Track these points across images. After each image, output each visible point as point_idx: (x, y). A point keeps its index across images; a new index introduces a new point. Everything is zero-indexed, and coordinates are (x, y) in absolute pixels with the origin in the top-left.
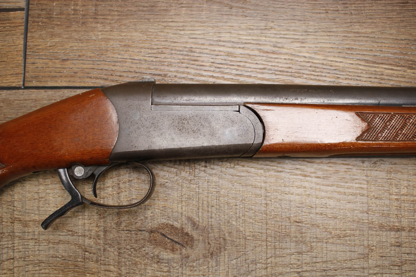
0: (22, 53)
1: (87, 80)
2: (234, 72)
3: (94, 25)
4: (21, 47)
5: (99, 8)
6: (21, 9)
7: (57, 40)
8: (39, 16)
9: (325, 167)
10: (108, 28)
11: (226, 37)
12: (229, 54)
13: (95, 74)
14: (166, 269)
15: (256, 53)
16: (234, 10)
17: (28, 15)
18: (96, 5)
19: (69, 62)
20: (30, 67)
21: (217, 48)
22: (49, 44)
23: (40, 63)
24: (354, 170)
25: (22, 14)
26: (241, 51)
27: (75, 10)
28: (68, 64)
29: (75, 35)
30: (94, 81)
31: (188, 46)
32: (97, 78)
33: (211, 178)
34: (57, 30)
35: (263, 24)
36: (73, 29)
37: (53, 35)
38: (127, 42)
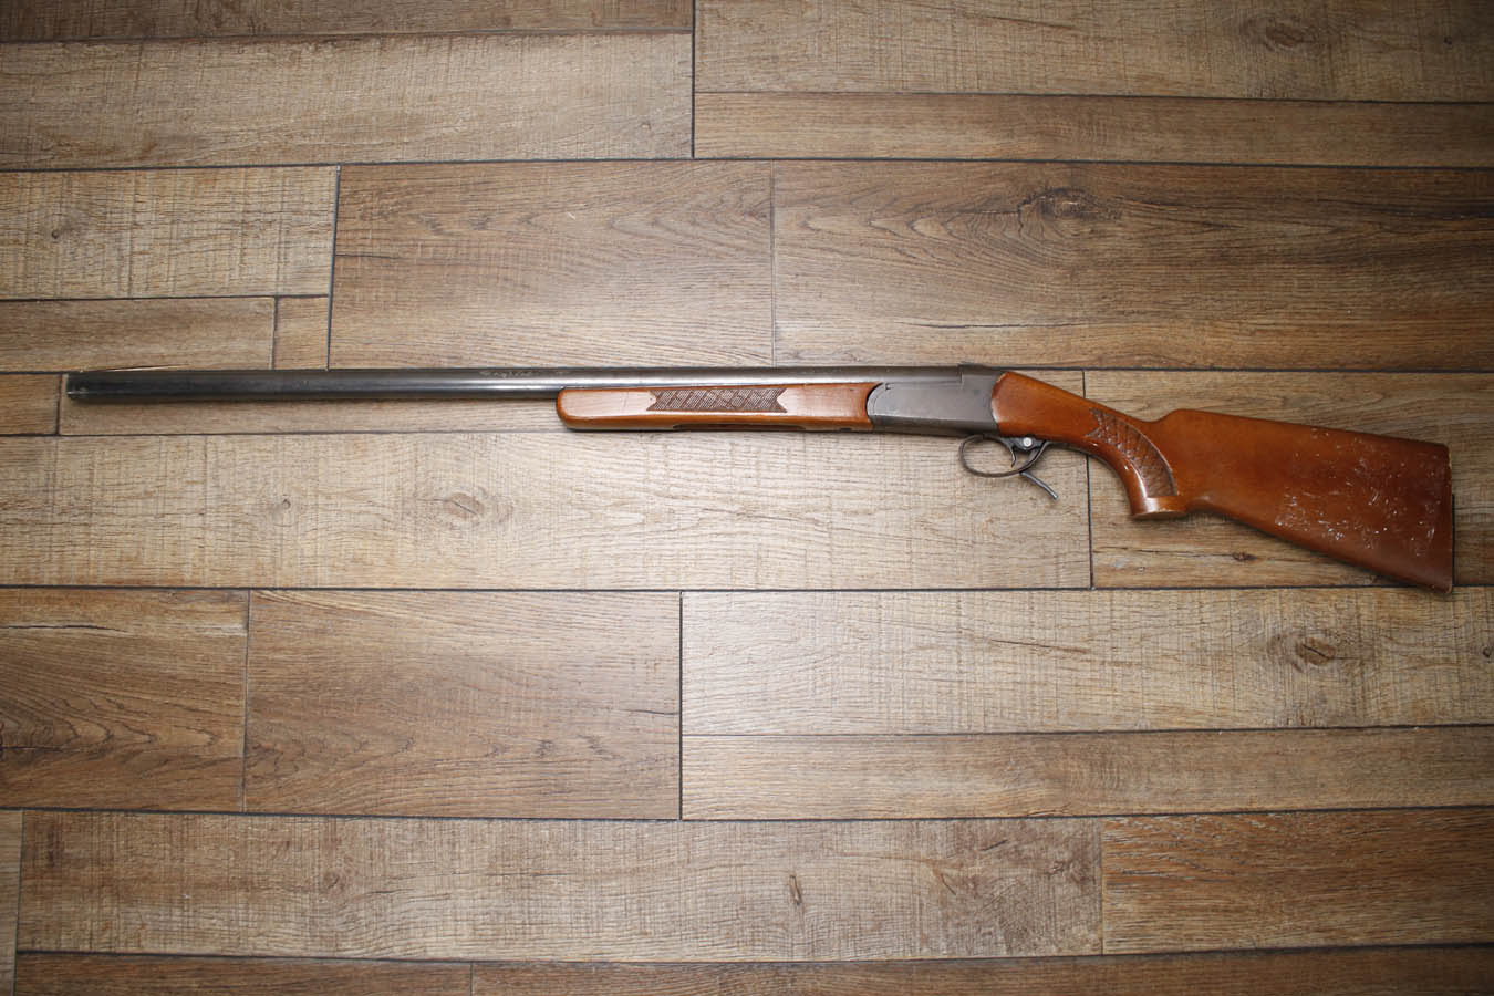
0: (326, 338)
1: (388, 362)
2: (524, 354)
3: (395, 311)
4: (326, 331)
5: (399, 295)
6: (325, 296)
7: (359, 325)
8: (343, 302)
9: (606, 441)
10: (408, 314)
11: (518, 322)
12: (520, 338)
13: (395, 357)
14: (457, 535)
15: (545, 336)
16: (526, 296)
17: (331, 302)
18: (397, 293)
19: (370, 346)
20: (333, 350)
21: (510, 333)
22: (352, 329)
23: (344, 347)
24: (633, 443)
25: (327, 300)
26: (530, 335)
27: (377, 297)
28: (370, 348)
29: (377, 321)
30: (394, 363)
31: (483, 330)
32: (397, 361)
33: (501, 452)
34: (360, 315)
35: (551, 310)
36: (375, 314)
37: (355, 321)
38: (426, 328)
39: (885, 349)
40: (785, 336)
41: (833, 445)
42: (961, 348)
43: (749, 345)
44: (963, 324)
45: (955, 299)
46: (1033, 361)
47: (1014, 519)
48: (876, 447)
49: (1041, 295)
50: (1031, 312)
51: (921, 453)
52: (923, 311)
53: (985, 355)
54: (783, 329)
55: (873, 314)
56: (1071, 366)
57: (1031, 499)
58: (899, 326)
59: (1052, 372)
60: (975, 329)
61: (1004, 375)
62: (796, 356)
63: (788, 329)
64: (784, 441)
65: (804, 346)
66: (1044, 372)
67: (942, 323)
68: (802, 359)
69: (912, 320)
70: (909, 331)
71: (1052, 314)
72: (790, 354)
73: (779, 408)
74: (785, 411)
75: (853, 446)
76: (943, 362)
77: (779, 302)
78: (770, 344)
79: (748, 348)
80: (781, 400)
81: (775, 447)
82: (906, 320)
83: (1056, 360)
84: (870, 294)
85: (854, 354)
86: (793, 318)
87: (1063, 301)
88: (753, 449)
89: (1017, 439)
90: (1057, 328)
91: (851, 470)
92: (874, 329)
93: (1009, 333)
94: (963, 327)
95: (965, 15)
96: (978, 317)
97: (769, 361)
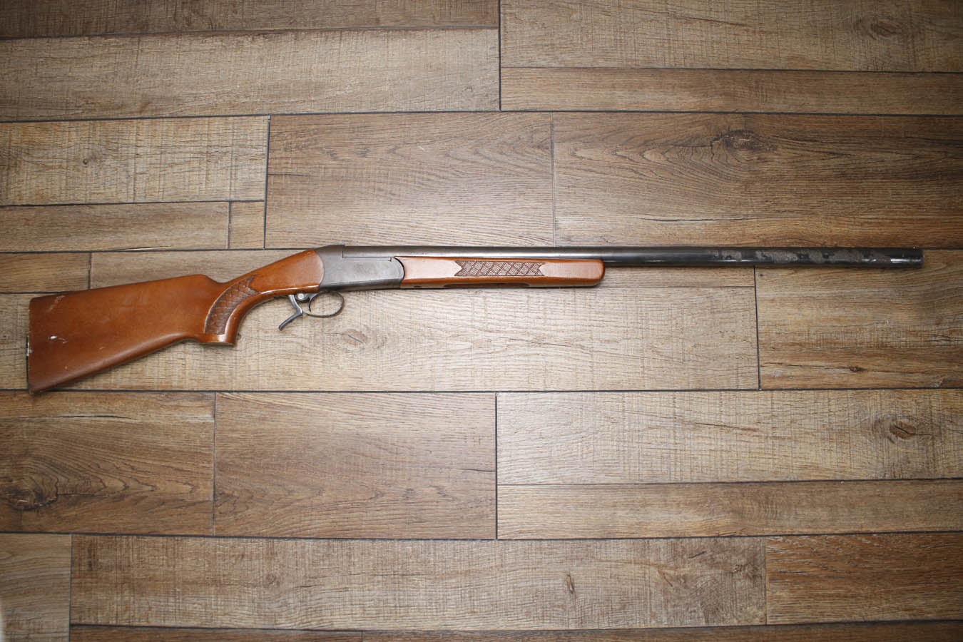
0: (263, 228)
3: (307, 211)
4: (263, 224)
5: (310, 200)
7: (284, 219)
8: (273, 205)
9: (446, 295)
10: (316, 212)
11: (387, 217)
12: (390, 228)
14: (350, 356)
15: (406, 227)
16: (393, 201)
17: (266, 205)
19: (292, 234)
20: (268, 236)
21: (383, 225)
22: (280, 222)
23: (274, 234)
24: (464, 297)
25: (263, 203)
26: (397, 226)
27: (295, 201)
29: (296, 217)
30: (308, 244)
31: (365, 223)
33: (378, 302)
34: (285, 214)
35: (409, 210)
36: (295, 213)
37: (282, 217)
38: (328, 221)
62: (569, 239)
77: (557, 205)
78: (551, 232)
95: (675, 17)
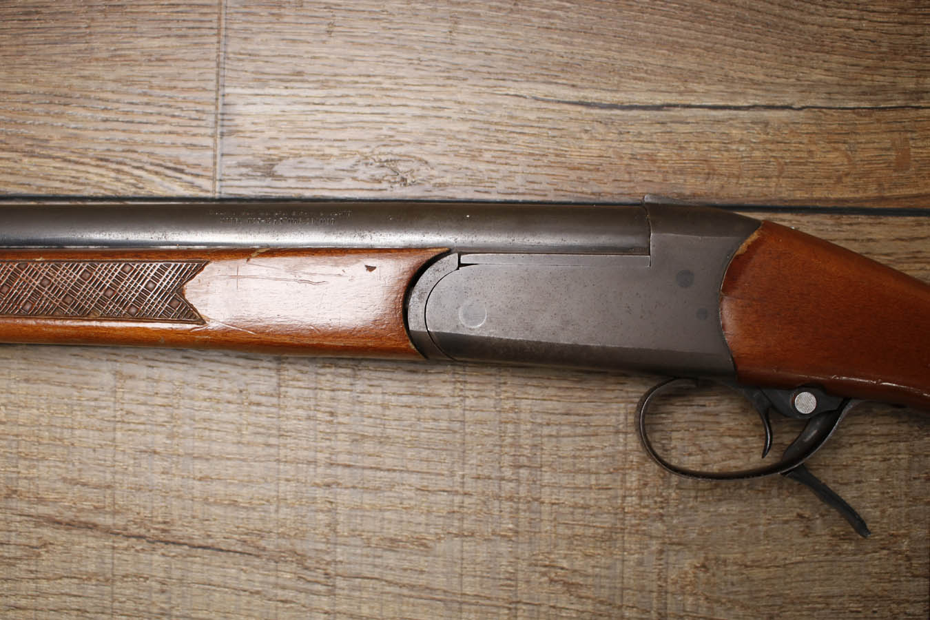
39: (474, 155)
40: (244, 123)
41: (344, 382)
42: (653, 160)
43: (163, 145)
44: (659, 100)
45: (641, 41)
46: (818, 193)
47: (757, 564)
48: (445, 390)
49: (845, 37)
50: (817, 76)
51: (549, 405)
52: (566, 67)
53: (708, 175)
54: (240, 108)
55: (451, 75)
56: (906, 204)
57: (800, 516)
58: (511, 102)
59: (862, 218)
60: (685, 113)
61: (755, 236)
63: (251, 109)
64: (233, 372)
65: (286, 146)
66: (845, 219)
67: (609, 97)
68: (281, 178)
69: (542, 90)
70: (532, 116)
71: (867, 81)
72: (257, 168)
73: (189, 313)
74: (202, 321)
75: (391, 386)
76: (608, 189)
79: (159, 151)
80: (194, 293)
81: (214, 384)
82: (525, 88)
83: (872, 192)
84: (444, 27)
85: (402, 167)
86: (263, 83)
87: (894, 51)
88: (164, 388)
89: (780, 395)
90: (877, 114)
91: (383, 440)
92: (453, 111)
93: (766, 124)
94: (659, 108)
96: (695, 86)
97: (206, 184)
